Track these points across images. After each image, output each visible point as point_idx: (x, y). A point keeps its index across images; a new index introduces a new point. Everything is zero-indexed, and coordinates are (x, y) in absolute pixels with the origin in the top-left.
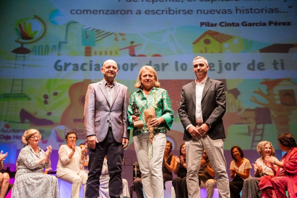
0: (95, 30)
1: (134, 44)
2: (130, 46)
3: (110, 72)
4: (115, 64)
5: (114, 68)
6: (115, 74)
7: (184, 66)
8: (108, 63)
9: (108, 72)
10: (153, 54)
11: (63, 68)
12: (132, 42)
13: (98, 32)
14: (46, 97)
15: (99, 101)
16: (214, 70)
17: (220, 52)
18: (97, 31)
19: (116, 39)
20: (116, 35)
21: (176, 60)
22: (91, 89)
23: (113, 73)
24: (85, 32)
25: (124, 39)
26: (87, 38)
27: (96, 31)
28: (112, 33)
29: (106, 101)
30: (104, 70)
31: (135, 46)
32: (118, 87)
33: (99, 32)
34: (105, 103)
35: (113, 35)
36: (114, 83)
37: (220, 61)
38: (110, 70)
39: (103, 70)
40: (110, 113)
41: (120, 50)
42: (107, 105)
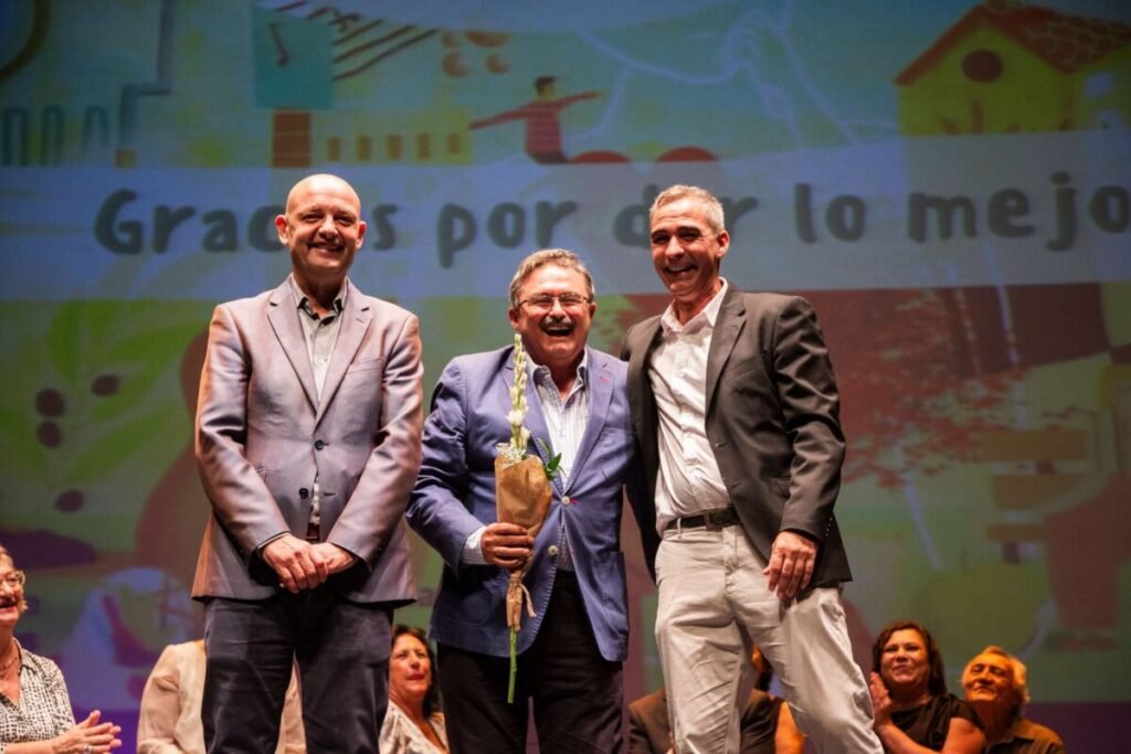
0: (330, 17)
1: (558, 92)
2: (532, 105)
3: (322, 240)
4: (348, 200)
5: (345, 219)
6: (346, 251)
7: (849, 215)
8: (310, 195)
9: (309, 242)
10: (663, 150)
11: (149, 235)
12: (543, 83)
13: (343, 29)
14: (50, 403)
15: (264, 389)
16: (1027, 231)
17: (1065, 126)
18: (342, 20)
19: (452, 67)
20: (448, 40)
21: (802, 181)
22: (226, 328)
23: (340, 249)
24: (273, 27)
25: (495, 67)
26: (283, 62)
27: (334, 23)
28: (430, 33)
29: (301, 391)
30: (292, 228)
31: (560, 105)
32: (359, 315)
33: (353, 26)
34: (290, 398)
35: (434, 43)
36: (339, 302)
37: (1062, 178)
38: (321, 230)
39: (287, 229)
40: (316, 451)
41: (476, 125)
42: (301, 410)
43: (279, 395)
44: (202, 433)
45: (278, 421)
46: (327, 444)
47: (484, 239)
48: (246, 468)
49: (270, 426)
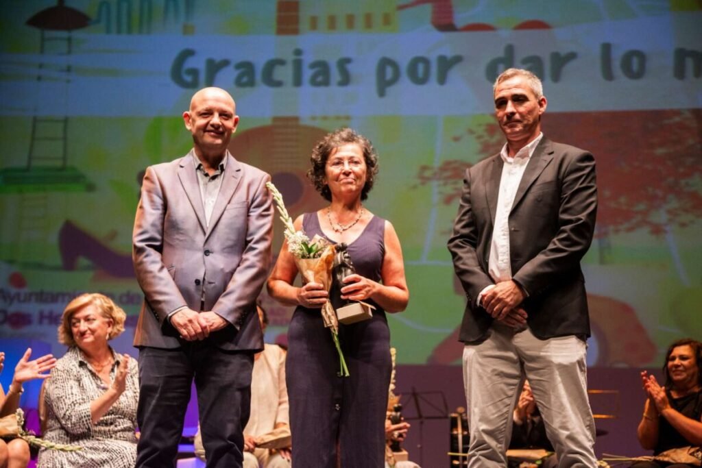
4: (228, 103)
5: (226, 115)
6: (226, 134)
8: (205, 100)
9: (204, 129)
22: (152, 181)
23: (222, 133)
29: (196, 220)
30: (194, 121)
32: (234, 174)
34: (190, 224)
36: (222, 166)
38: (211, 122)
39: (191, 120)
40: (205, 256)
41: (401, 7)
42: (196, 231)
43: (183, 222)
44: (135, 247)
45: (181, 238)
46: (212, 253)
47: (405, 80)
48: (162, 268)
49: (177, 242)
